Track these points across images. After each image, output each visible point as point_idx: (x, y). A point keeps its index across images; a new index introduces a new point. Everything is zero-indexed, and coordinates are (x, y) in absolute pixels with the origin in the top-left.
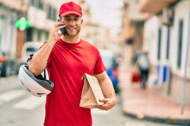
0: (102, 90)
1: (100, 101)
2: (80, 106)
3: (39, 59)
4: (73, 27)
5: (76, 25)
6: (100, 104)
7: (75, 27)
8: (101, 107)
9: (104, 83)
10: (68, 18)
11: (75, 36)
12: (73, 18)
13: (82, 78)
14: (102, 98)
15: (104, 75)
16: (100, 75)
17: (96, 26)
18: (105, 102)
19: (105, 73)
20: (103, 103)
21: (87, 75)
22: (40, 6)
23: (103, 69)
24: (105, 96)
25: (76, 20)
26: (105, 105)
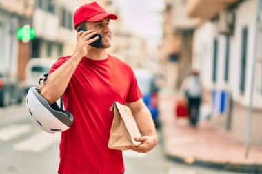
0: (138, 125)
1: (136, 140)
2: (109, 146)
6: (136, 143)
8: (137, 149)
9: (139, 115)
13: (111, 109)
14: (138, 136)
15: (140, 104)
16: (134, 104)
17: (128, 36)
18: (143, 142)
19: (141, 101)
21: (118, 104)
22: (51, 9)
23: (139, 95)
24: (142, 133)
26: (143, 145)
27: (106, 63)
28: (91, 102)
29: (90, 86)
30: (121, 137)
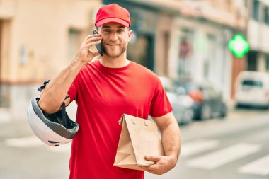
1: (146, 159)
2: (115, 164)
3: (53, 88)
4: (114, 42)
5: (119, 39)
7: (118, 42)
10: (107, 28)
11: (117, 56)
12: (114, 28)
13: (120, 122)
15: (167, 120)
20: (152, 163)
21: (130, 117)
23: (166, 109)
25: (119, 31)
26: (155, 166)
27: (124, 71)
28: (100, 115)
29: (100, 95)
30: (129, 155)
